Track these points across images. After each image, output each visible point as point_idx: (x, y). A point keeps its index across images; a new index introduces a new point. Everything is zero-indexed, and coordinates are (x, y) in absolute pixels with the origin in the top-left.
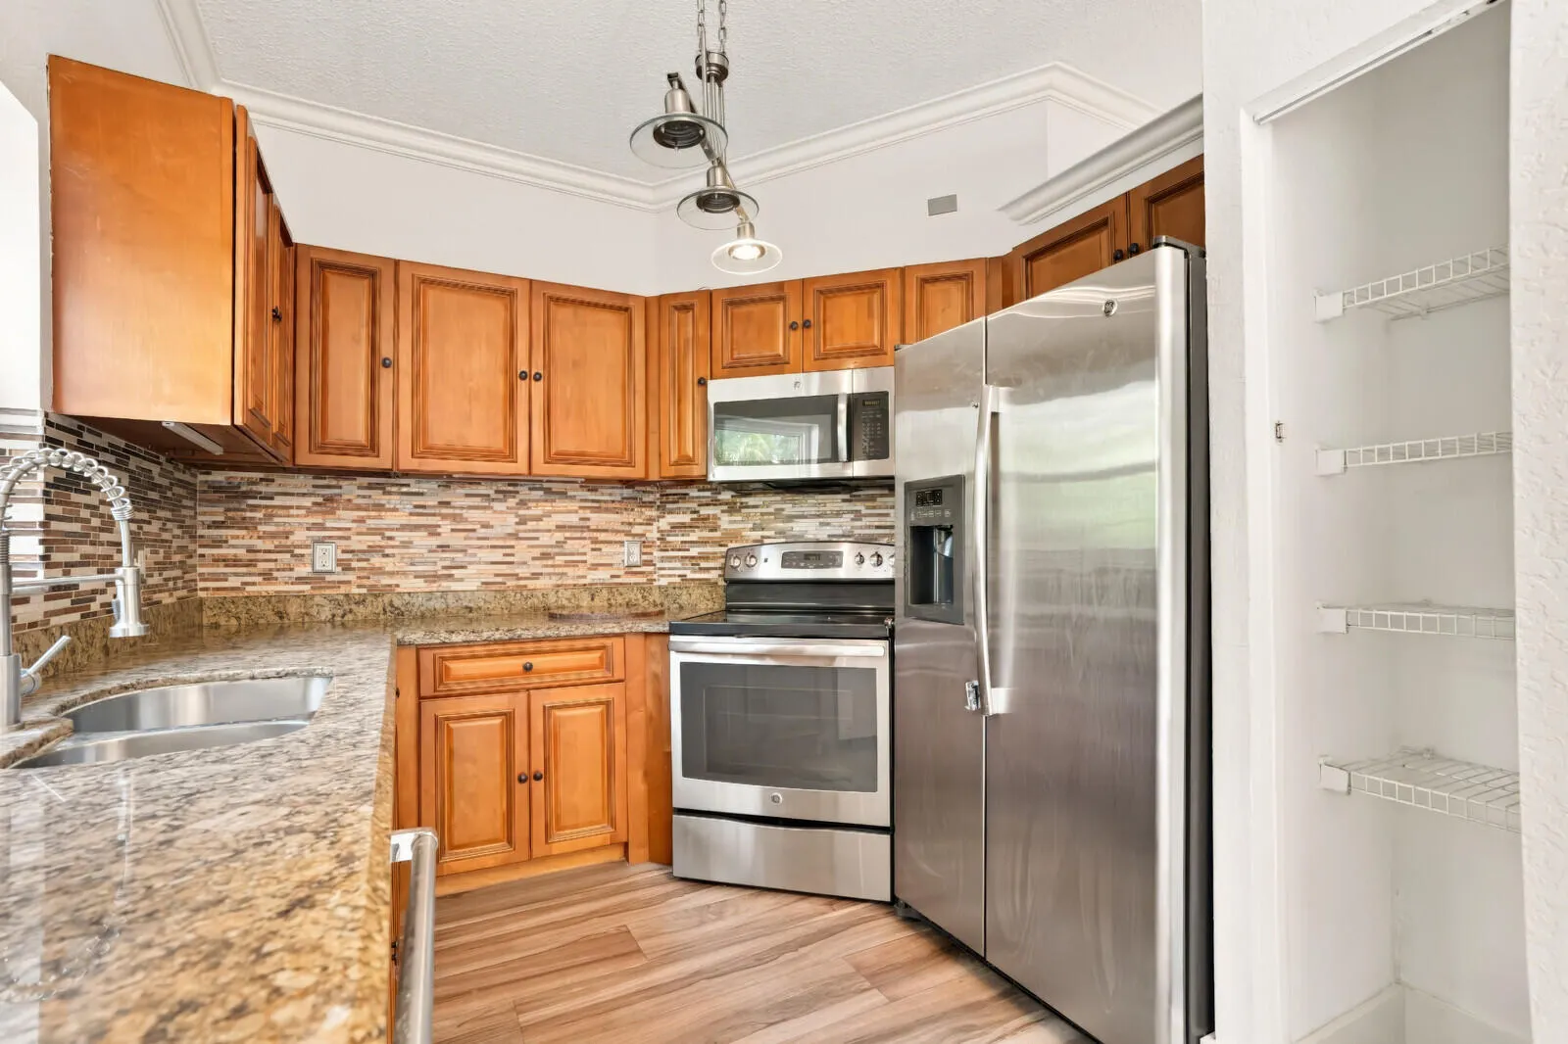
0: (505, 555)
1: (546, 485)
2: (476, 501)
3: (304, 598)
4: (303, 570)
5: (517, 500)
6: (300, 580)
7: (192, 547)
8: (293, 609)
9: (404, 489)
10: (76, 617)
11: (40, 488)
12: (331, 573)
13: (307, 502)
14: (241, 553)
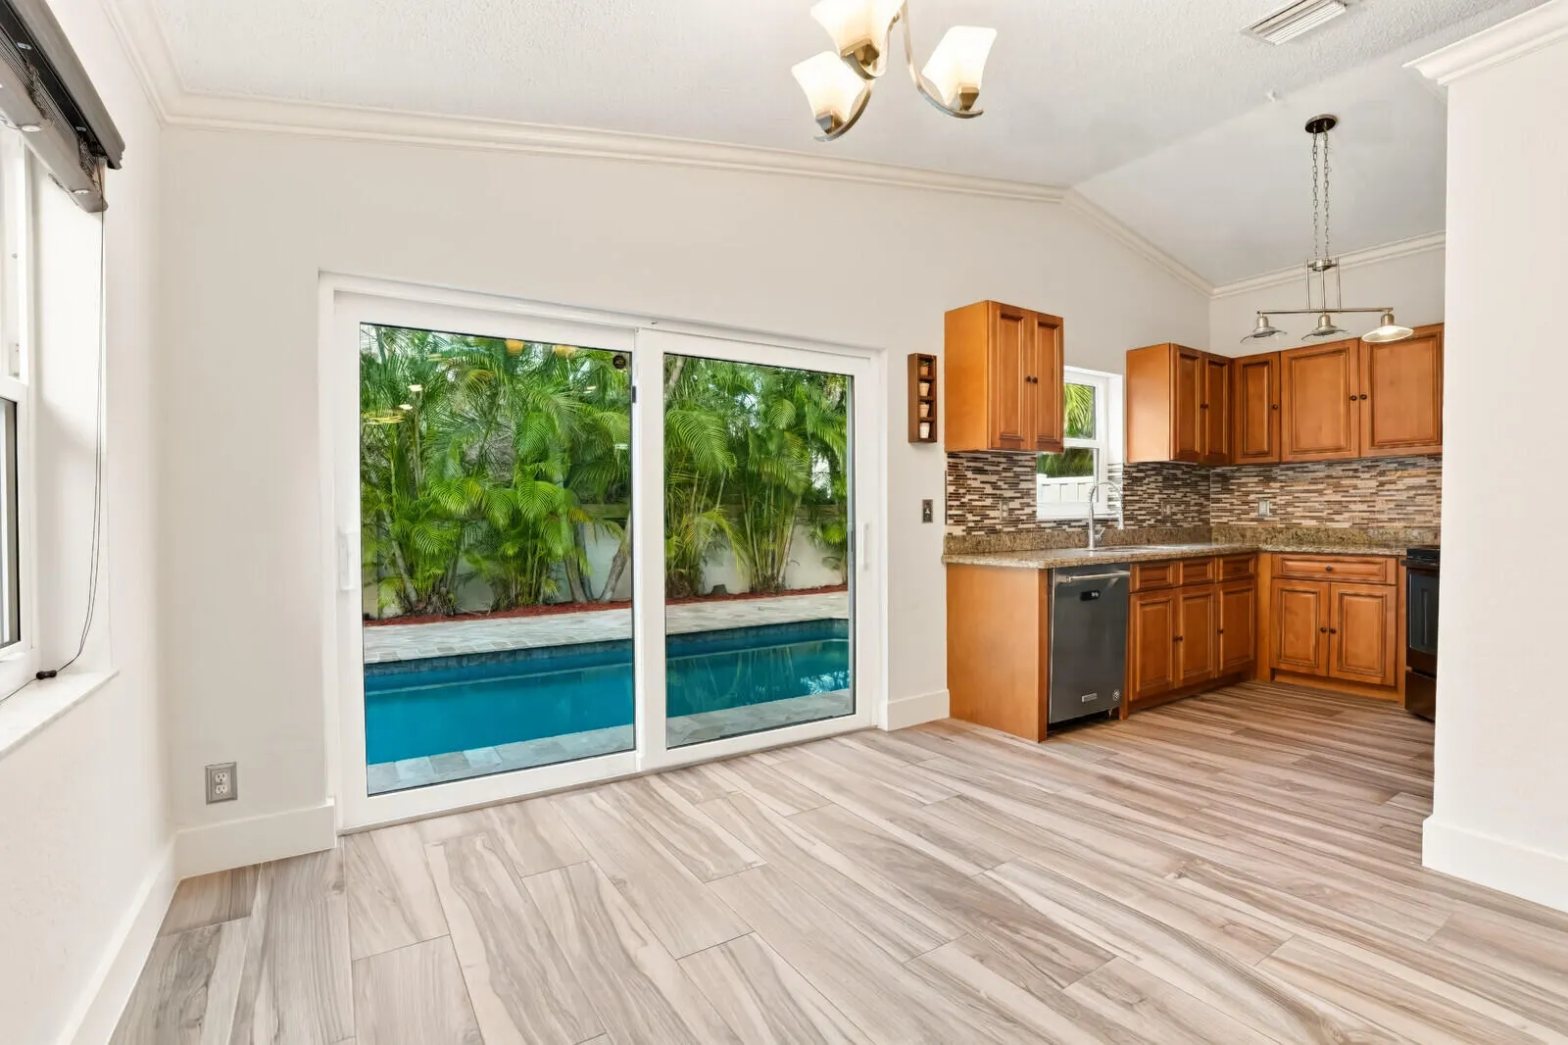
0: (1369, 506)
1: (1399, 460)
2: (1351, 473)
3: (1254, 529)
4: (1253, 515)
5: (1378, 471)
6: (1252, 520)
7: (1206, 503)
8: (1249, 534)
9: (1305, 469)
10: (1137, 527)
11: (1121, 486)
12: (1266, 516)
13: (1256, 479)
14: (1228, 506)
